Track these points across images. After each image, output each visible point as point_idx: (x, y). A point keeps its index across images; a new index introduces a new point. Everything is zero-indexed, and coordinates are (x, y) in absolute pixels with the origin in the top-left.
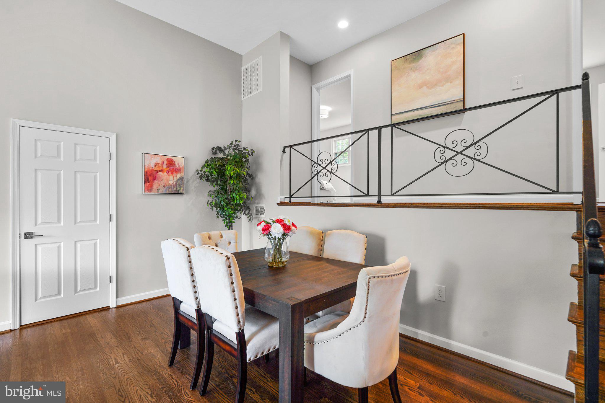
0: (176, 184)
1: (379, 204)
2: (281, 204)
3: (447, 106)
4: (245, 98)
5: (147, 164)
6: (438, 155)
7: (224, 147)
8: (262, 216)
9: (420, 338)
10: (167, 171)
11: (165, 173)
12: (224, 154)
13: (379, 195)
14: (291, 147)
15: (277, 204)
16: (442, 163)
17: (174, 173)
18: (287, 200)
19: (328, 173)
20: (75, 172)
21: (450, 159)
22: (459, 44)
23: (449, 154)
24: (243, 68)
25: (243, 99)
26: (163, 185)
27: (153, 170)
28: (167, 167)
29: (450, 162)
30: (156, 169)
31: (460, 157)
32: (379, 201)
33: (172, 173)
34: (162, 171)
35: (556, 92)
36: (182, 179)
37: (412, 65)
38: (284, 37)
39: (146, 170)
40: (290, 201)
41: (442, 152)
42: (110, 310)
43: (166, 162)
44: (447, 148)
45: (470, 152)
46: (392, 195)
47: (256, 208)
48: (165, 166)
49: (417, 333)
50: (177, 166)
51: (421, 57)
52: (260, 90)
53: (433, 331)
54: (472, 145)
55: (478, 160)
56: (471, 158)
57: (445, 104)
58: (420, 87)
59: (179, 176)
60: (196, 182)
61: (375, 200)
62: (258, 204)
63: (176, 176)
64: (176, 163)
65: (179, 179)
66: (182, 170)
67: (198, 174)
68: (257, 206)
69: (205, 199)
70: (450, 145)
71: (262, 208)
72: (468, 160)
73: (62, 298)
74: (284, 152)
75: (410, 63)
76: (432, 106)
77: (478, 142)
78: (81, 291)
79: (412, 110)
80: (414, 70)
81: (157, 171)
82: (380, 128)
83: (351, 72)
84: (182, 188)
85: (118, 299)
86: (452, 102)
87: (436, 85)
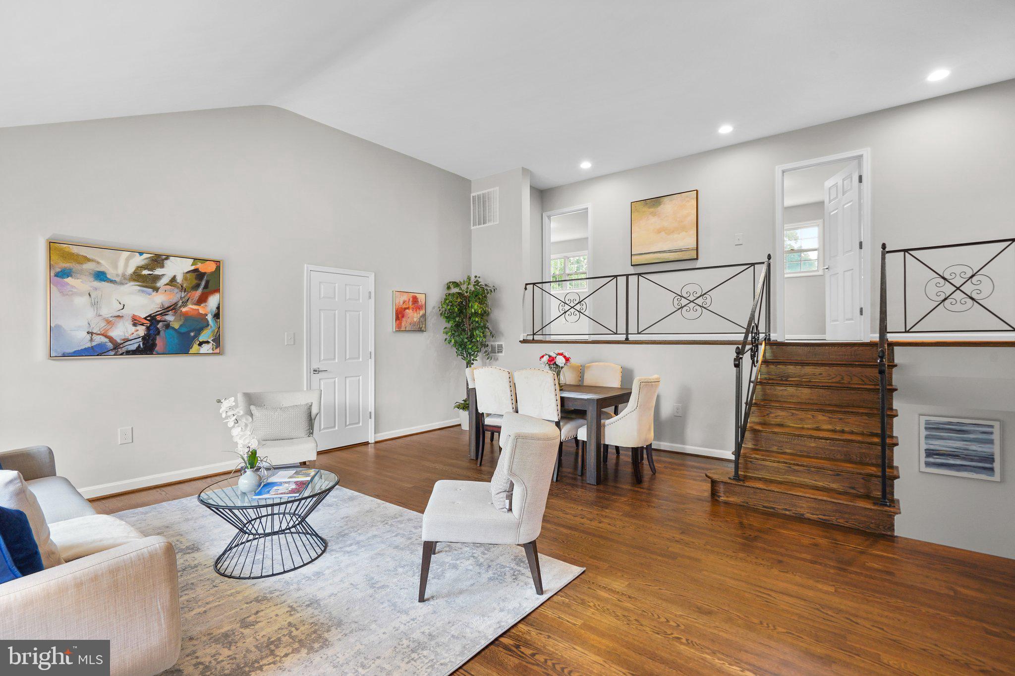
0: (419, 322)
1: (627, 341)
2: (524, 341)
3: (683, 252)
4: (475, 227)
5: (397, 302)
6: (676, 302)
7: (460, 282)
8: (500, 354)
9: (662, 448)
10: (412, 308)
11: (411, 310)
12: (461, 289)
13: (627, 334)
14: (534, 284)
15: (520, 341)
16: (679, 309)
17: (418, 310)
18: (530, 338)
19: (577, 312)
20: (346, 311)
21: (685, 306)
22: (693, 199)
23: (684, 302)
24: (472, 195)
25: (472, 228)
26: (409, 323)
27: (401, 308)
28: (413, 304)
29: (685, 308)
30: (404, 306)
31: (692, 305)
32: (627, 339)
33: (416, 311)
34: (408, 308)
35: (753, 264)
36: (424, 316)
37: (652, 210)
38: (525, 171)
39: (397, 307)
40: (533, 339)
41: (679, 300)
42: (370, 445)
43: (411, 299)
44: (683, 297)
45: (700, 301)
46: (639, 333)
47: (492, 345)
48: (411, 303)
49: (660, 445)
50: (420, 303)
51: (660, 204)
52: (498, 223)
53: (672, 442)
54: (700, 296)
55: (705, 308)
56: (700, 306)
57: (681, 251)
58: (659, 231)
59: (422, 312)
60: (433, 319)
61: (623, 337)
62: (494, 341)
63: (419, 313)
64: (419, 300)
65: (421, 317)
66: (424, 307)
67: (440, 310)
68: (493, 343)
69: (441, 336)
70: (685, 295)
71: (500, 346)
72: (698, 307)
73: (336, 430)
74: (526, 289)
75: (649, 208)
76: (670, 251)
77: (705, 294)
78: (349, 424)
79: (652, 253)
80: (654, 214)
81: (405, 309)
82: (627, 276)
83: (589, 205)
84: (424, 326)
85: (376, 435)
86: (687, 250)
87: (673, 232)
